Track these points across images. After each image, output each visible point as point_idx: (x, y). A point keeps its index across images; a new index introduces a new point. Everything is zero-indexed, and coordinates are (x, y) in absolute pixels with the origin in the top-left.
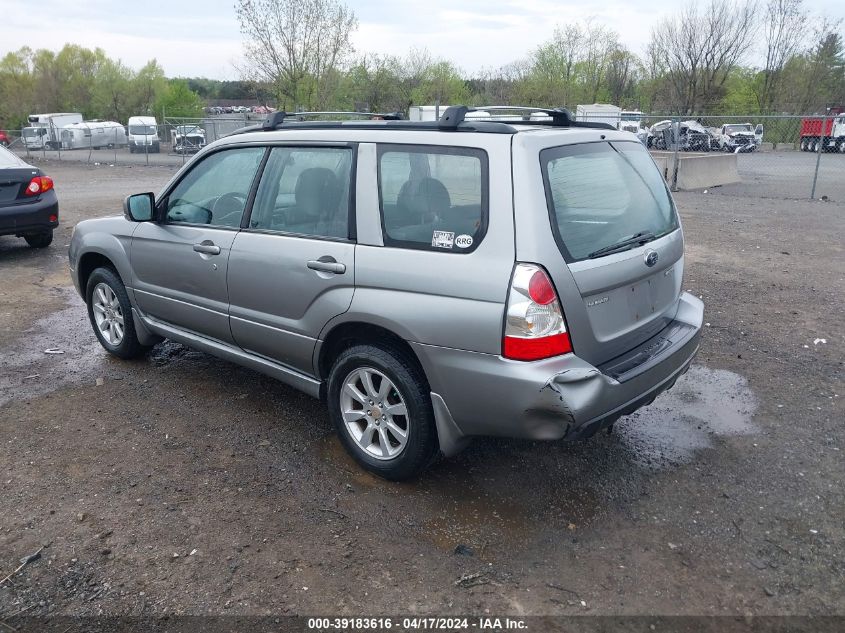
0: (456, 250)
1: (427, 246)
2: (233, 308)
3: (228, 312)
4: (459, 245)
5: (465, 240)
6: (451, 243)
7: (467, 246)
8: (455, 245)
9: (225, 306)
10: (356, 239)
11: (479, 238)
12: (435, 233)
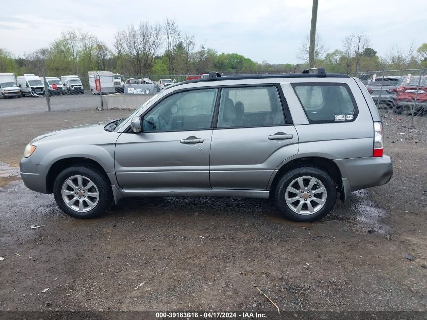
0: (346, 121)
1: (333, 121)
2: (212, 167)
3: (209, 170)
4: (347, 119)
5: (350, 117)
6: (344, 118)
7: (351, 119)
8: (345, 119)
9: (207, 167)
10: (293, 123)
11: (356, 115)
12: (335, 116)
